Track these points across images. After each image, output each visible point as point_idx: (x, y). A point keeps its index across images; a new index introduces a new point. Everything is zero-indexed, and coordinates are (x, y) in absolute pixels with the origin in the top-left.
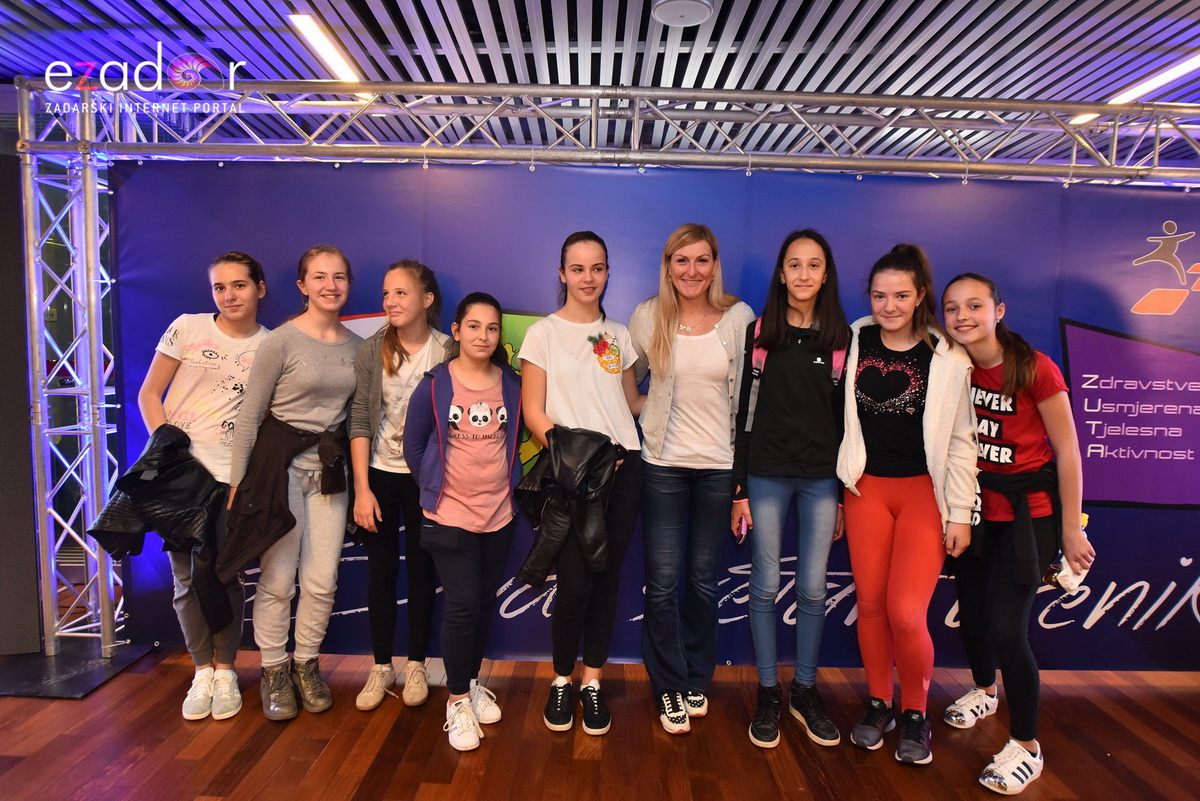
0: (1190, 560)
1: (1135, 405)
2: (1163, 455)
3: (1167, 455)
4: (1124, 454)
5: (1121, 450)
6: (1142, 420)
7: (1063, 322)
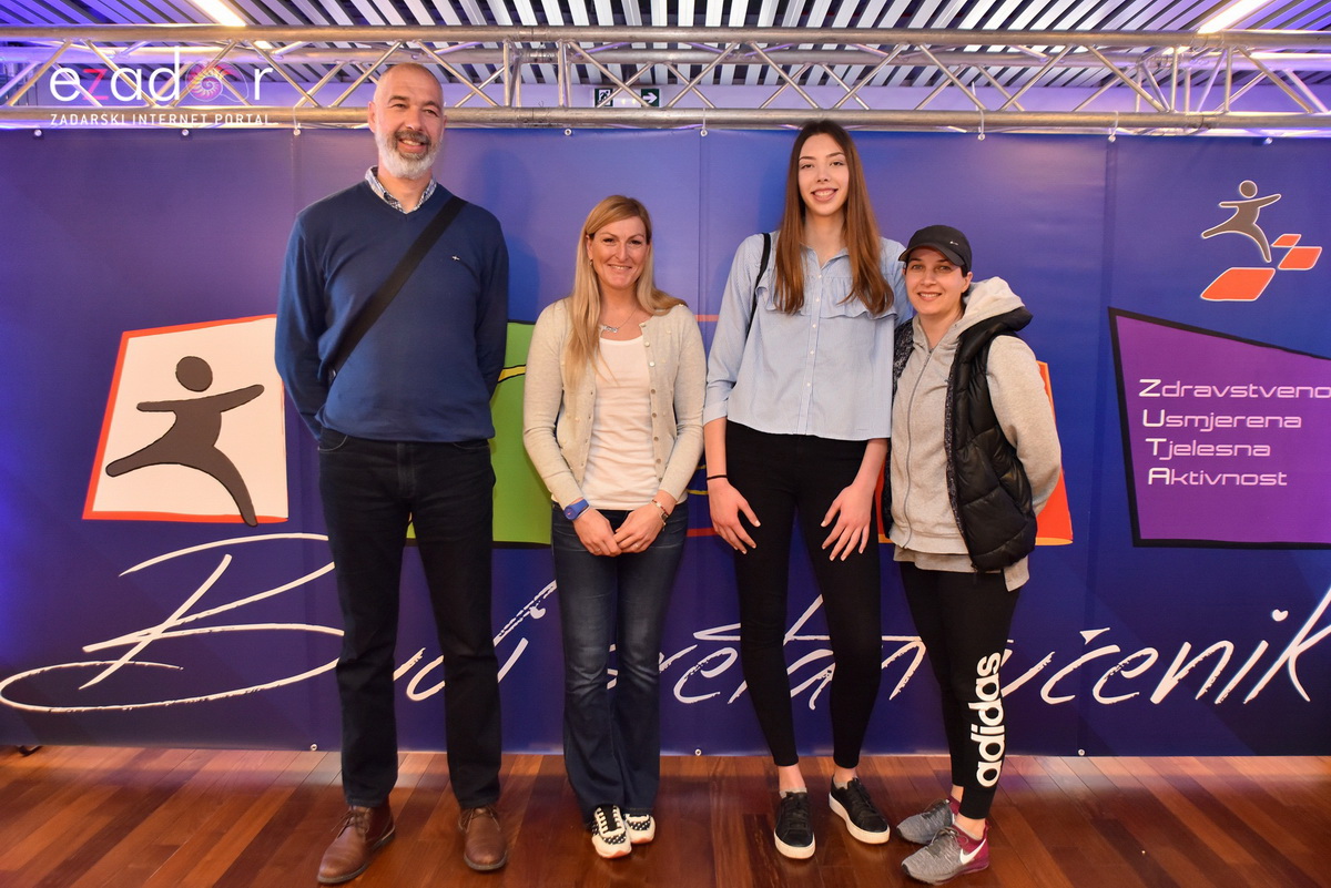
0: (1285, 614)
1: (1209, 417)
2: (1247, 480)
3: (1252, 480)
4: (1195, 479)
5: (1192, 475)
6: (1218, 436)
7: (1112, 313)
